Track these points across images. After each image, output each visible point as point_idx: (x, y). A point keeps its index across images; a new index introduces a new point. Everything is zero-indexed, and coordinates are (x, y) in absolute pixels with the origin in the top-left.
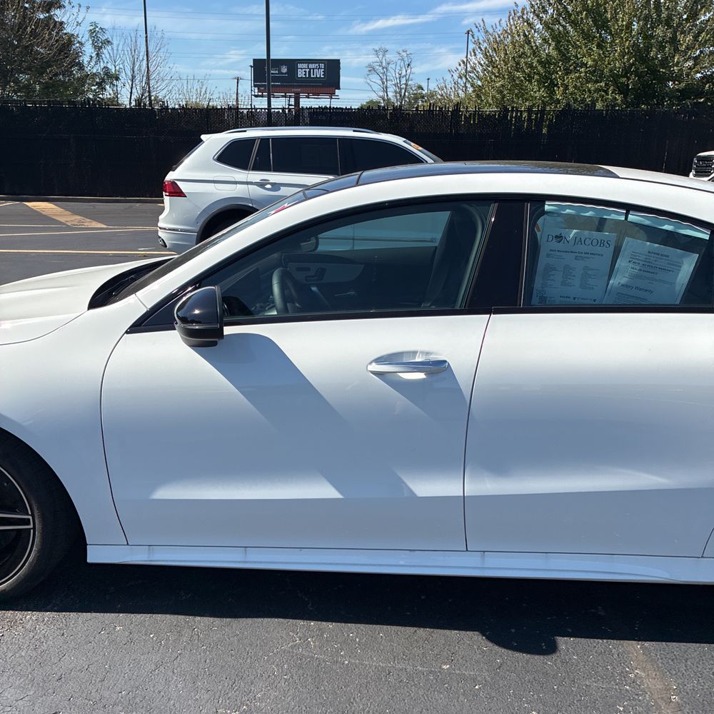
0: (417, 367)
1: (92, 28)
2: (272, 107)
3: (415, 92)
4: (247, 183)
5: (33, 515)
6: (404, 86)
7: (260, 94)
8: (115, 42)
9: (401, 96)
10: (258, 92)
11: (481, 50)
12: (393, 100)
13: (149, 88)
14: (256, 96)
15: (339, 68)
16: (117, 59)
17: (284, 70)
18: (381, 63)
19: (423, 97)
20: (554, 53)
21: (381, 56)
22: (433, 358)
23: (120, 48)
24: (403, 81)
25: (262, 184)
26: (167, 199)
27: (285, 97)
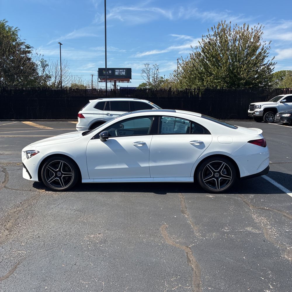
0: (140, 144)
1: (42, 60)
2: (108, 88)
3: (160, 80)
4: (103, 114)
5: (73, 173)
6: (156, 77)
7: (101, 81)
8: (50, 64)
9: (155, 81)
10: (100, 80)
11: (181, 67)
12: (152, 83)
13: (61, 80)
14: (100, 82)
15: (131, 71)
16: (51, 70)
17: (110, 72)
18: (147, 69)
19: (163, 81)
20: (204, 70)
21: (147, 66)
22: (143, 142)
23: (51, 67)
24: (156, 75)
25: (107, 114)
26: (79, 119)
27: (111, 82)
